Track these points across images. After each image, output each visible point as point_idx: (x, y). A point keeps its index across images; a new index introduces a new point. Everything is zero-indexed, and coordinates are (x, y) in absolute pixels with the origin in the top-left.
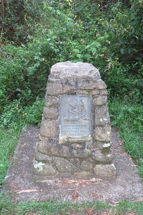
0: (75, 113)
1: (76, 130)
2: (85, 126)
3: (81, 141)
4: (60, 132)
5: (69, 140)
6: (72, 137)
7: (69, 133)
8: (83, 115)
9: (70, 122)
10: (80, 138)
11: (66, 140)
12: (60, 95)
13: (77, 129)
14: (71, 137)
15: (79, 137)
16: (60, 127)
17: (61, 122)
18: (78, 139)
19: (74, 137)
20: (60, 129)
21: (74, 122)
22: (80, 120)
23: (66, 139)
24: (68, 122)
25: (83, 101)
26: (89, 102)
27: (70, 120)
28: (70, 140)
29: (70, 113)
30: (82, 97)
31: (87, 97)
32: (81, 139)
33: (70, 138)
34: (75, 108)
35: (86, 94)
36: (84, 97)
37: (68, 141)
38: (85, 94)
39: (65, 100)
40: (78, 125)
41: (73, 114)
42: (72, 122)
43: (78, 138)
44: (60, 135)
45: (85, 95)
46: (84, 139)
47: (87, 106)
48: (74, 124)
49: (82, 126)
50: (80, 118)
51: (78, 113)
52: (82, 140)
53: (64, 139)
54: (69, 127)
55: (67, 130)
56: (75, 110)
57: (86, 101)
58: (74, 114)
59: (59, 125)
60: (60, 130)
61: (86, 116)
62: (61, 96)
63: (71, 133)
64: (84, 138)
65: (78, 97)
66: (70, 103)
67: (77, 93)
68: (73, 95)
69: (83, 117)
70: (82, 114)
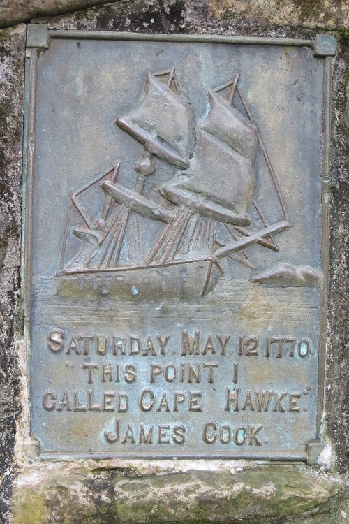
0: (171, 213)
1: (184, 390)
2: (279, 348)
3: (234, 501)
4: (24, 418)
5: (112, 493)
6: (140, 465)
7: (110, 427)
8: (257, 235)
9: (126, 310)
10: (230, 479)
11: (83, 500)
12: (21, 29)
13: (193, 378)
14: (135, 463)
15: (213, 466)
16: (23, 364)
17: (32, 305)
18: (204, 488)
19: (163, 464)
20: (24, 381)
21: (165, 311)
22: (223, 290)
23: (77, 488)
24: (107, 304)
25: (250, 96)
26: (307, 107)
27: (123, 289)
28: (126, 494)
29: (122, 212)
30: (245, 56)
31: (294, 53)
32: (238, 487)
33: (128, 473)
34: (170, 162)
35: (276, 19)
36: (261, 53)
37: (98, 502)
38: (266, 28)
39: (79, 80)
40: (205, 336)
41: (153, 225)
42: (145, 306)
43: (208, 477)
44: (23, 442)
45: (273, 37)
46: (268, 490)
47: (291, 147)
48: (165, 326)
49: (247, 349)
50: (224, 263)
51: (203, 213)
52: (245, 494)
53: (62, 490)
54: (109, 359)
55: (99, 390)
56: (171, 186)
57: (281, 95)
58: (161, 220)
59: (16, 342)
60: (25, 393)
61: (280, 242)
62: (38, 35)
63: (138, 424)
64: (264, 480)
65: (204, 53)
66: (126, 109)
67: (189, 15)
68: (153, 28)
69: (259, 255)
70: (246, 224)
